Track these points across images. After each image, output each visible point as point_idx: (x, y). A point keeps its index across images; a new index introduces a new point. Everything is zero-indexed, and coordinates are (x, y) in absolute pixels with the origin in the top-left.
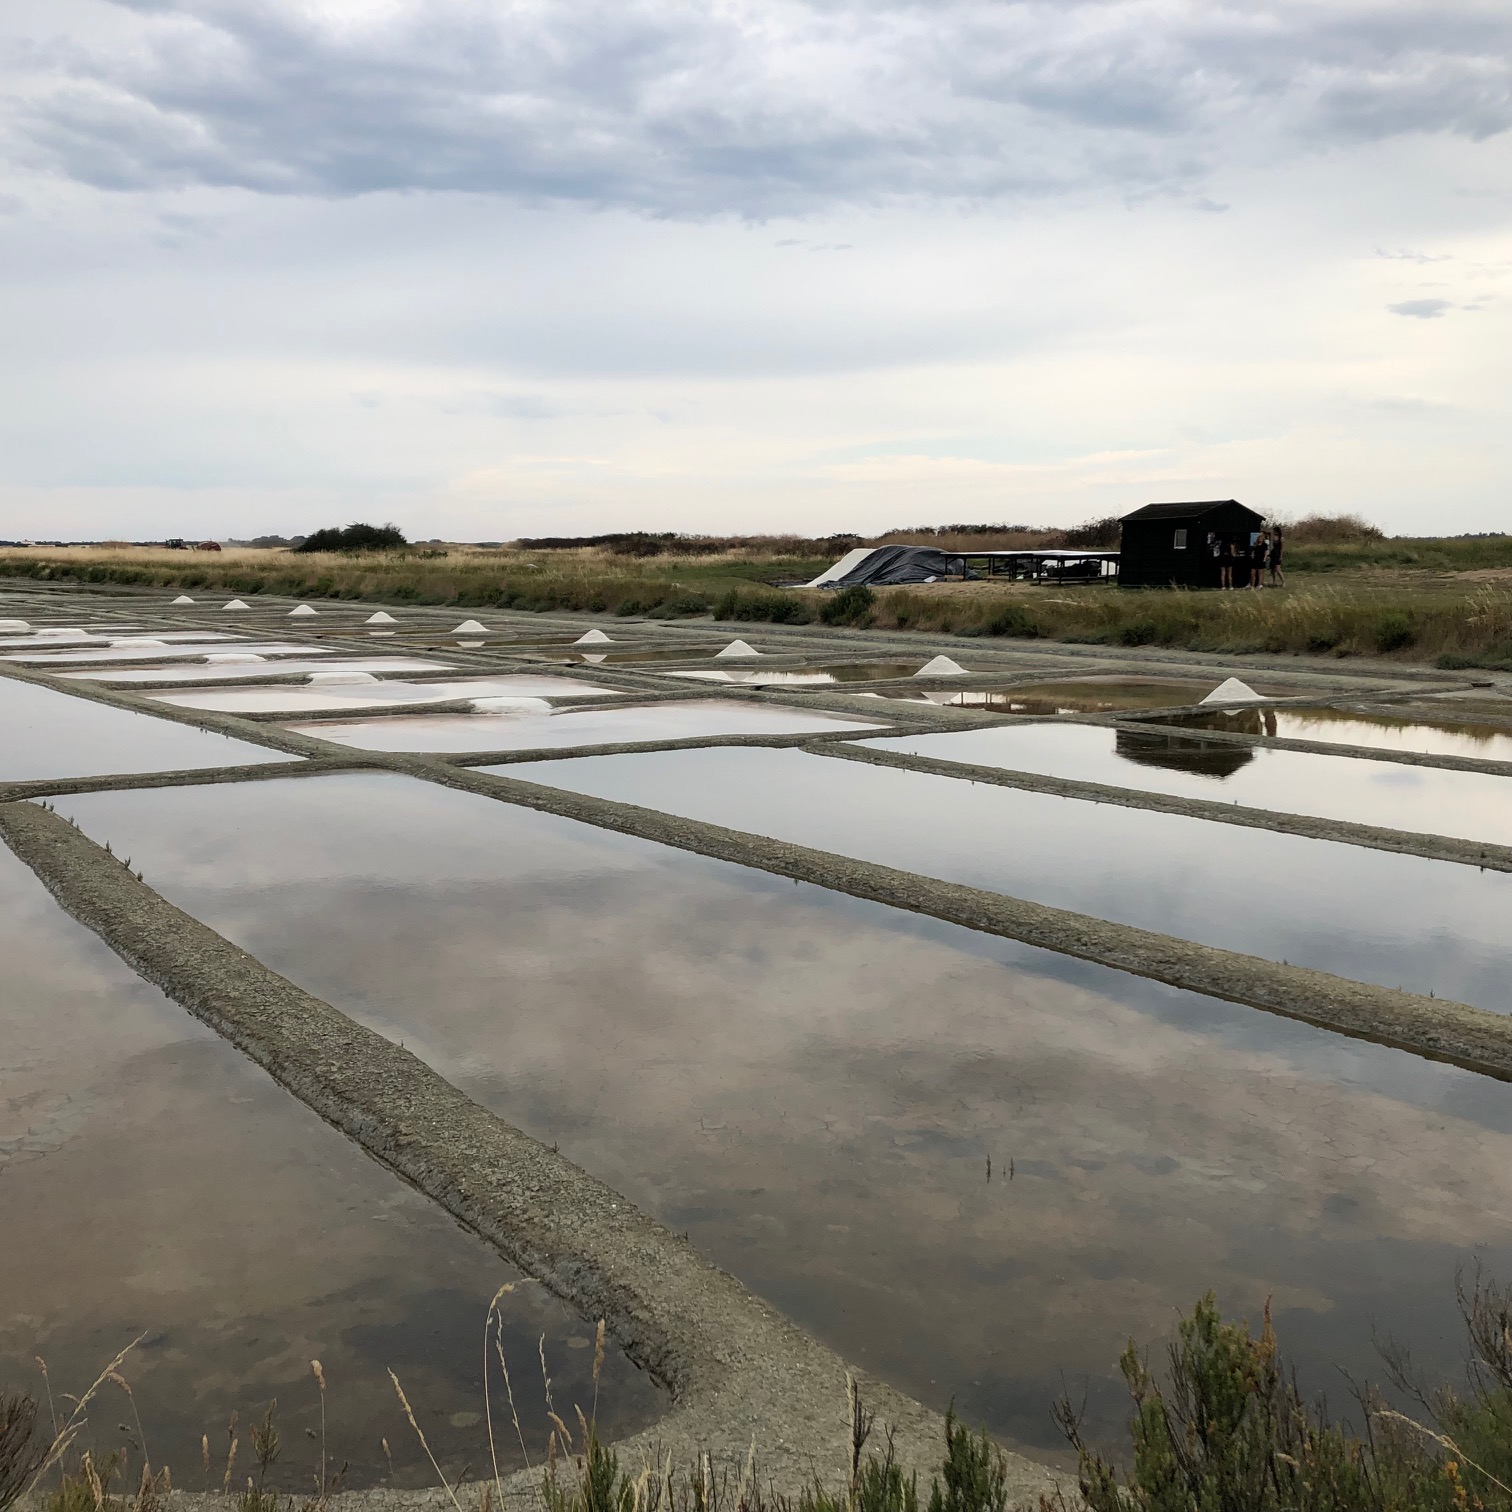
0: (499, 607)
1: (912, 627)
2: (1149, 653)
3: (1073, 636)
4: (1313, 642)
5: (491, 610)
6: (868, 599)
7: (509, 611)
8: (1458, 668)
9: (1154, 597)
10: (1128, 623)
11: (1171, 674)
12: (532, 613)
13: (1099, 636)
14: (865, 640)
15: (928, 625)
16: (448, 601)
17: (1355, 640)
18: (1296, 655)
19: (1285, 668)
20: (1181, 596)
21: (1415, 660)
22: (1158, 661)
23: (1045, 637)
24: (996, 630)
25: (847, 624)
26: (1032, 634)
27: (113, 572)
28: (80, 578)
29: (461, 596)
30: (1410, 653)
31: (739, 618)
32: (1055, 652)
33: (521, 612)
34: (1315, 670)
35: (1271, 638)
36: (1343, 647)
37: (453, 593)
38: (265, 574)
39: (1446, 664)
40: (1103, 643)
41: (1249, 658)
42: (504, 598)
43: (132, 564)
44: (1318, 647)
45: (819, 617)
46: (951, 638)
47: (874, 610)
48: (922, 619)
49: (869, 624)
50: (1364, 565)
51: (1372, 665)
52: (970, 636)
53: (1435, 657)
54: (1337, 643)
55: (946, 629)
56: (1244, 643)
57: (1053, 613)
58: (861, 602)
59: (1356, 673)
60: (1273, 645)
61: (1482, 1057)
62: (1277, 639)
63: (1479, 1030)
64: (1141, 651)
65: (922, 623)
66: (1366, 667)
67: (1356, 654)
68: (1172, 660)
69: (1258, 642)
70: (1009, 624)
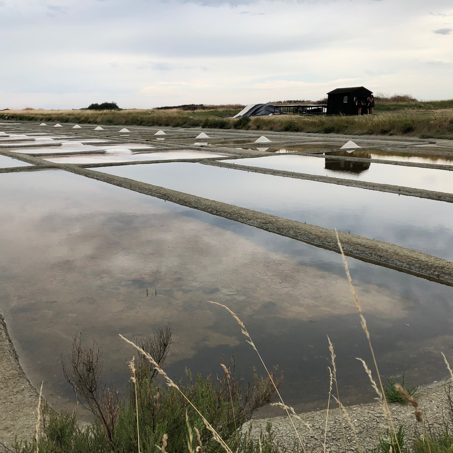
0: (138, 125)
1: (261, 129)
2: (332, 135)
3: (309, 131)
4: (382, 131)
5: (135, 126)
6: (248, 120)
7: (140, 126)
8: (427, 138)
9: (335, 118)
10: (326, 126)
11: (336, 141)
12: (147, 127)
13: (317, 131)
14: (246, 133)
15: (266, 128)
16: (122, 124)
17: (395, 130)
18: (377, 135)
19: (373, 139)
20: (344, 118)
21: (413, 136)
22: (334, 137)
23: (301, 131)
24: (287, 129)
25: (241, 129)
26: (297, 130)
27: (26, 117)
28: (16, 119)
29: (126, 122)
30: (412, 133)
31: (209, 127)
32: (303, 136)
33: (143, 127)
34: (382, 139)
35: (369, 130)
36: (391, 132)
37: (124, 121)
38: (69, 117)
39: (423, 137)
40: (319, 133)
41: (362, 136)
42: (139, 122)
43: (32, 114)
44: (384, 132)
45: (233, 126)
46: (273, 132)
47: (250, 124)
48: (264, 126)
49: (248, 128)
50: (406, 109)
51: (399, 137)
52: (278, 131)
53: (420, 135)
54: (390, 131)
55: (271, 129)
56: (361, 131)
57: (304, 123)
58: (246, 121)
59: (395, 140)
60: (370, 132)
61: (356, 253)
62: (371, 130)
63: (358, 244)
64: (329, 135)
65: (264, 128)
66: (398, 138)
67: (396, 134)
68: (338, 137)
69: (366, 131)
70: (290, 127)
